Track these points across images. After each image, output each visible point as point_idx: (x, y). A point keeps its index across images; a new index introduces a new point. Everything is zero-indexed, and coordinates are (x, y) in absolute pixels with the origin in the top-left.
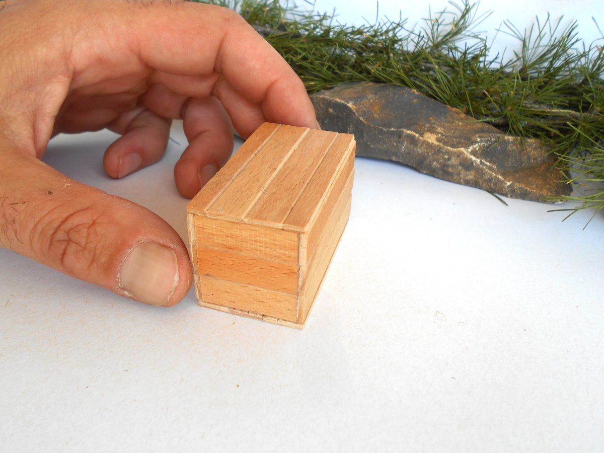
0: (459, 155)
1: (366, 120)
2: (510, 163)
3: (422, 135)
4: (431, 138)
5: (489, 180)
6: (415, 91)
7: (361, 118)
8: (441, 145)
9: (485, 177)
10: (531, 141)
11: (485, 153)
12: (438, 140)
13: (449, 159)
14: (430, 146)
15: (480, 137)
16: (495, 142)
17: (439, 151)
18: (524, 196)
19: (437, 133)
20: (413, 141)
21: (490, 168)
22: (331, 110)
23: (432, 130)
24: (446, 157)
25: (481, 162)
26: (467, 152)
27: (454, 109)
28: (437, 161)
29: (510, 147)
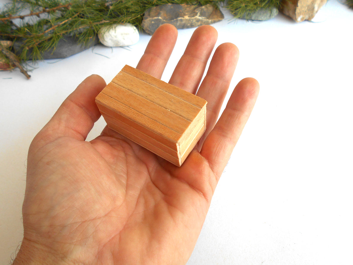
0: (195, 19)
1: (166, 20)
2: (207, 14)
3: (184, 17)
4: (187, 17)
5: (205, 22)
6: (170, 4)
7: (164, 20)
8: (190, 18)
9: (204, 22)
10: (208, 5)
11: (202, 15)
12: (189, 17)
13: (193, 21)
14: (186, 20)
15: (197, 10)
16: (201, 10)
17: (190, 20)
18: (214, 22)
19: (187, 15)
20: (181, 20)
21: (204, 19)
22: (153, 22)
23: (185, 15)
24: (192, 21)
25: (202, 18)
26: (197, 17)
27: (183, 5)
28: (189, 23)
29: (205, 10)
